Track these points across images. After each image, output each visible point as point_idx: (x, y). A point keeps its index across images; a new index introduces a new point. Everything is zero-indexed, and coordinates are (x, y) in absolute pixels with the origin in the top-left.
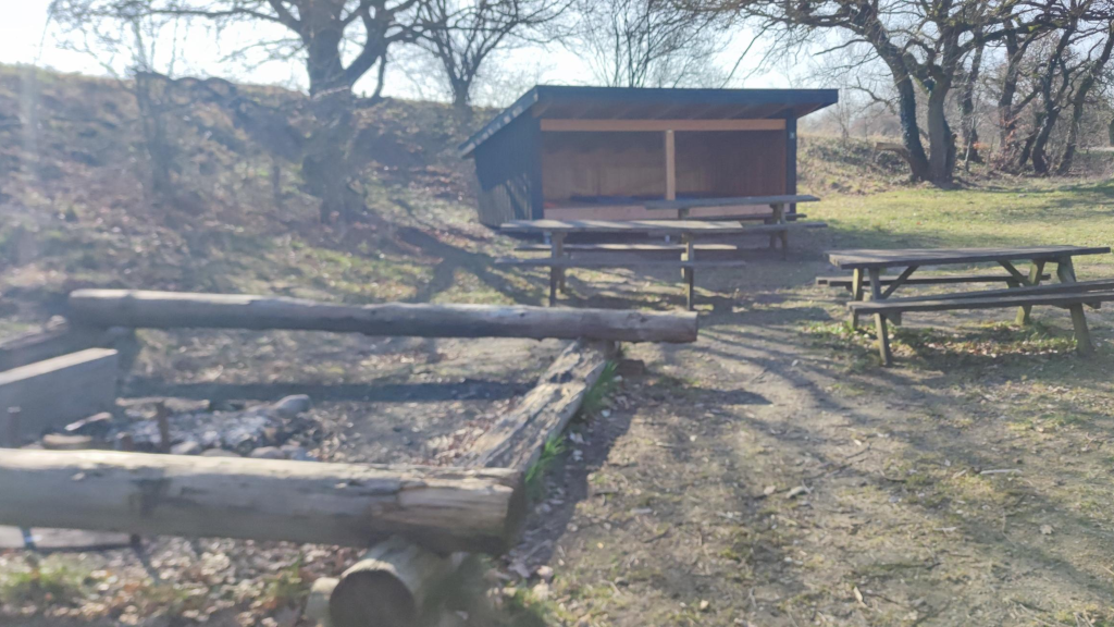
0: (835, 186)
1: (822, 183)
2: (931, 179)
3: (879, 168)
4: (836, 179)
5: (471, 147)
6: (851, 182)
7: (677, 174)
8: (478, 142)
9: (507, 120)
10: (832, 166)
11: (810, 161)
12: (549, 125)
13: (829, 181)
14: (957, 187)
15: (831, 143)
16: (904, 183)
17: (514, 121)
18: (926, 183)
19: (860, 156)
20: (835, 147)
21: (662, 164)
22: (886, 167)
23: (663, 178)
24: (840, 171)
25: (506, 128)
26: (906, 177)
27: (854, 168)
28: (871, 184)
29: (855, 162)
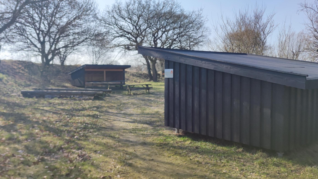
0: (134, 81)
1: (132, 80)
2: (153, 80)
3: (144, 78)
4: (135, 80)
5: (71, 73)
6: (138, 80)
7: (106, 77)
8: (73, 72)
9: (79, 69)
10: (134, 77)
11: (130, 76)
12: (86, 70)
13: (133, 80)
14: (158, 82)
15: (134, 73)
16: (148, 81)
17: (81, 69)
18: (152, 81)
19: (140, 76)
20: (135, 74)
21: (103, 76)
22: (145, 77)
23: (104, 78)
24: (136, 78)
25: (79, 70)
26: (149, 80)
27: (139, 78)
28: (141, 81)
29: (139, 77)
